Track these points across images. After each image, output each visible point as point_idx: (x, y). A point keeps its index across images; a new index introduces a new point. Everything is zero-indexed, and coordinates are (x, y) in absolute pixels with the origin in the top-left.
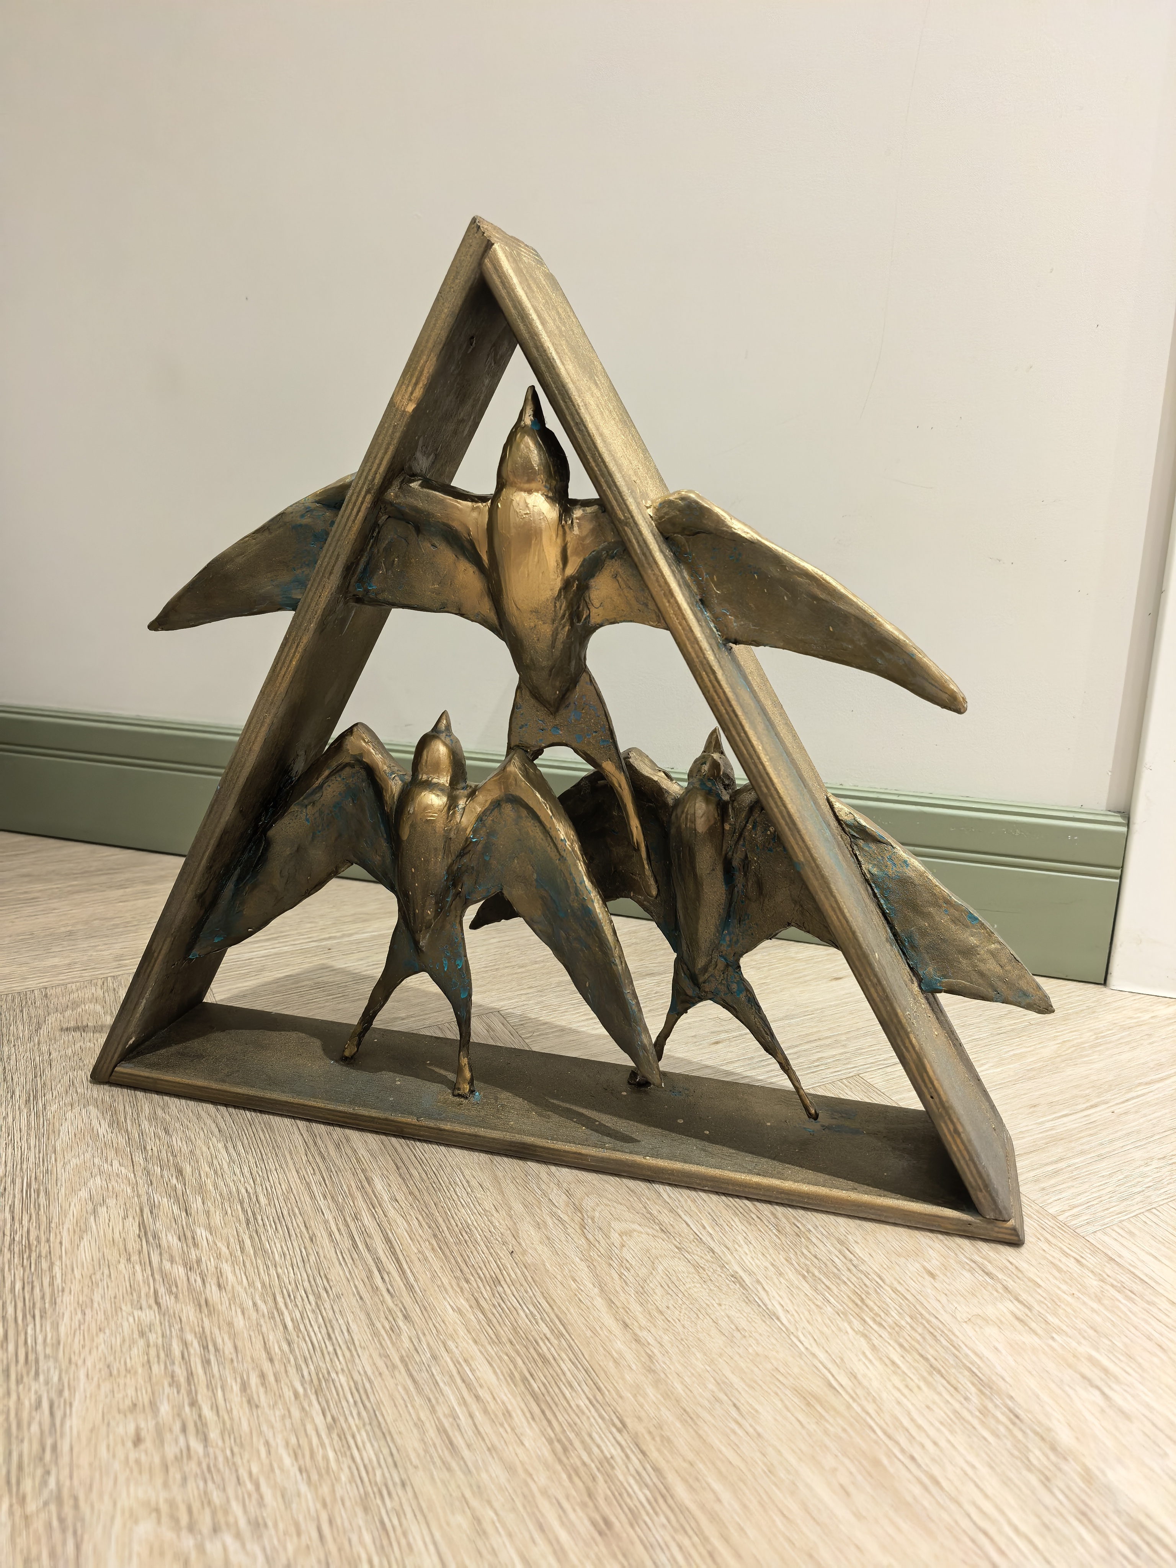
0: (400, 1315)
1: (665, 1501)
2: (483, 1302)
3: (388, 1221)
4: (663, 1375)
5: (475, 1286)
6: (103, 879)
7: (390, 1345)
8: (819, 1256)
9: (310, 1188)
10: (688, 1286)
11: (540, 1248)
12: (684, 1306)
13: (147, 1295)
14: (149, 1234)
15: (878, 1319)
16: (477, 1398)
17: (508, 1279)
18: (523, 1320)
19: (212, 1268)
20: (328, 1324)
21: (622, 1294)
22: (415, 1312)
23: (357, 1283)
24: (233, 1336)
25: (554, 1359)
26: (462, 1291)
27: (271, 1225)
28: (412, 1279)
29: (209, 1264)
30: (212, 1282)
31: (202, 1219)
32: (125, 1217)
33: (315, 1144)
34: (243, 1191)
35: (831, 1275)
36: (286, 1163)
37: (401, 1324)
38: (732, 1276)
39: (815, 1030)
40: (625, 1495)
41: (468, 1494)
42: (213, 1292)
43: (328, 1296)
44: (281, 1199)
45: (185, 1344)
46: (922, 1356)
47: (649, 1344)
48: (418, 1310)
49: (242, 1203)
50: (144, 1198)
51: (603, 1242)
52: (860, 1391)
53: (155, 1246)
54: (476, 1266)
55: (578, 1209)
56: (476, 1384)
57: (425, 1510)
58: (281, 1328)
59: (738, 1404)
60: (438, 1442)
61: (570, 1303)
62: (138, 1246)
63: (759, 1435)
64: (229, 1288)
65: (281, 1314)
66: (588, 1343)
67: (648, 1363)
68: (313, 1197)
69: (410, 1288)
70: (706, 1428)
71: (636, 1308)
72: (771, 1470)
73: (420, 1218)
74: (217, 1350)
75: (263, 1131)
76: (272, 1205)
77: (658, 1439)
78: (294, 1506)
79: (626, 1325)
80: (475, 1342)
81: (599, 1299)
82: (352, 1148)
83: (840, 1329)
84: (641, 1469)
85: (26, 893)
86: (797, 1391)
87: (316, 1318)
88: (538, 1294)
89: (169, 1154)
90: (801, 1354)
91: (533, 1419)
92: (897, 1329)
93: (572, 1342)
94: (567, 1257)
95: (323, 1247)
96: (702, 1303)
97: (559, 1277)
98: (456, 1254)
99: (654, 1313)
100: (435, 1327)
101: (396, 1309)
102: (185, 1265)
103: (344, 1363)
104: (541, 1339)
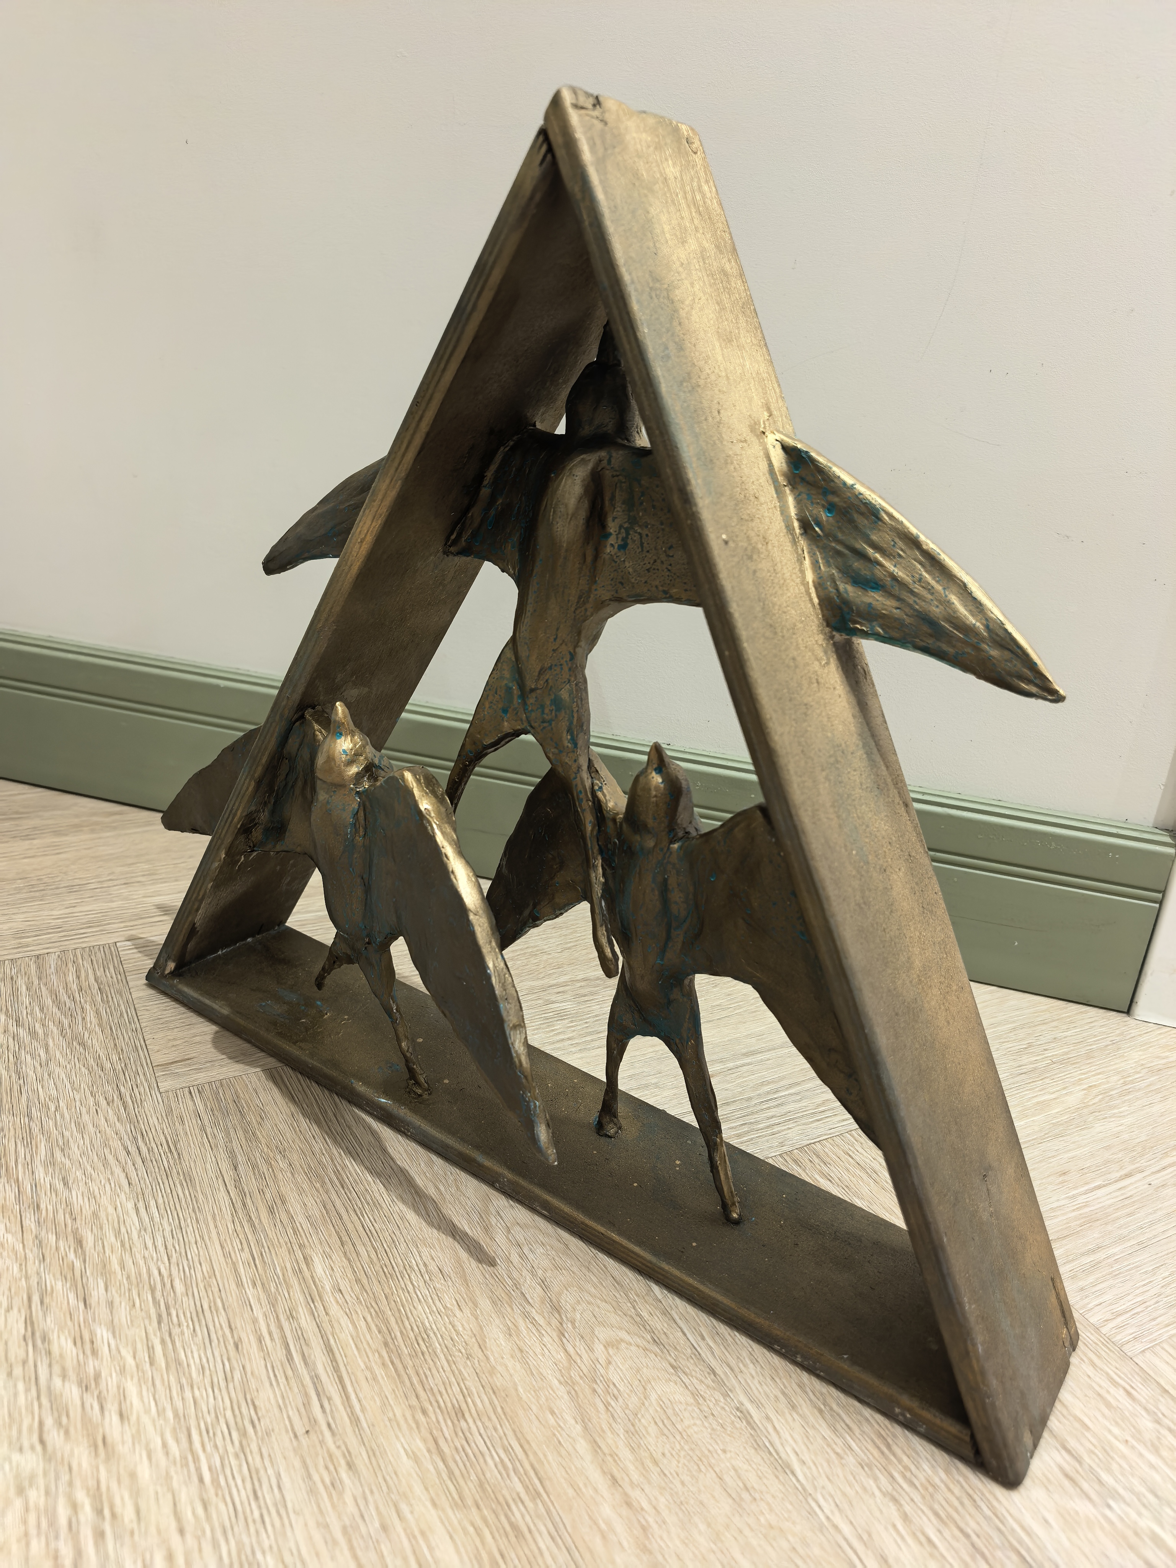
0: (343, 1462)
2: (442, 1442)
3: (330, 1321)
4: (660, 1558)
5: (434, 1420)
7: (329, 1508)
9: (236, 1270)
10: (686, 1423)
11: (511, 1364)
12: (682, 1453)
13: (30, 1429)
14: (38, 1335)
15: (908, 1474)
17: (473, 1411)
18: (492, 1473)
19: (113, 1389)
20: (253, 1474)
21: (609, 1434)
22: (362, 1460)
23: (291, 1413)
24: (136, 1493)
25: (530, 1531)
26: (418, 1427)
27: (188, 1326)
29: (110, 1381)
30: (112, 1408)
31: (103, 1312)
32: (9, 1309)
33: (244, 1205)
34: (156, 1273)
36: (209, 1232)
38: (738, 1409)
42: (112, 1425)
43: (256, 1432)
44: (201, 1286)
45: (75, 1507)
46: (962, 1531)
47: (642, 1509)
48: (364, 1454)
49: (153, 1290)
50: (34, 1281)
51: (585, 1356)
53: (43, 1352)
54: (435, 1390)
55: (556, 1309)
58: (196, 1481)
61: (547, 1446)
62: (21, 1354)
64: (133, 1418)
65: (196, 1460)
66: (570, 1508)
67: (642, 1538)
68: (239, 1284)
71: (625, 1454)
73: (369, 1319)
74: (114, 1515)
75: (182, 1185)
76: (190, 1294)
79: (614, 1481)
80: (434, 1504)
81: (582, 1441)
82: (288, 1212)
83: (865, 1489)
87: (240, 1466)
88: (510, 1434)
89: (67, 1216)
90: (821, 1528)
92: (931, 1489)
93: (550, 1504)
94: (543, 1377)
95: (250, 1359)
96: (704, 1449)
97: (534, 1408)
98: (411, 1372)
99: (648, 1463)
100: (385, 1480)
101: (337, 1453)
102: (80, 1383)
103: (272, 1537)
104: (514, 1500)
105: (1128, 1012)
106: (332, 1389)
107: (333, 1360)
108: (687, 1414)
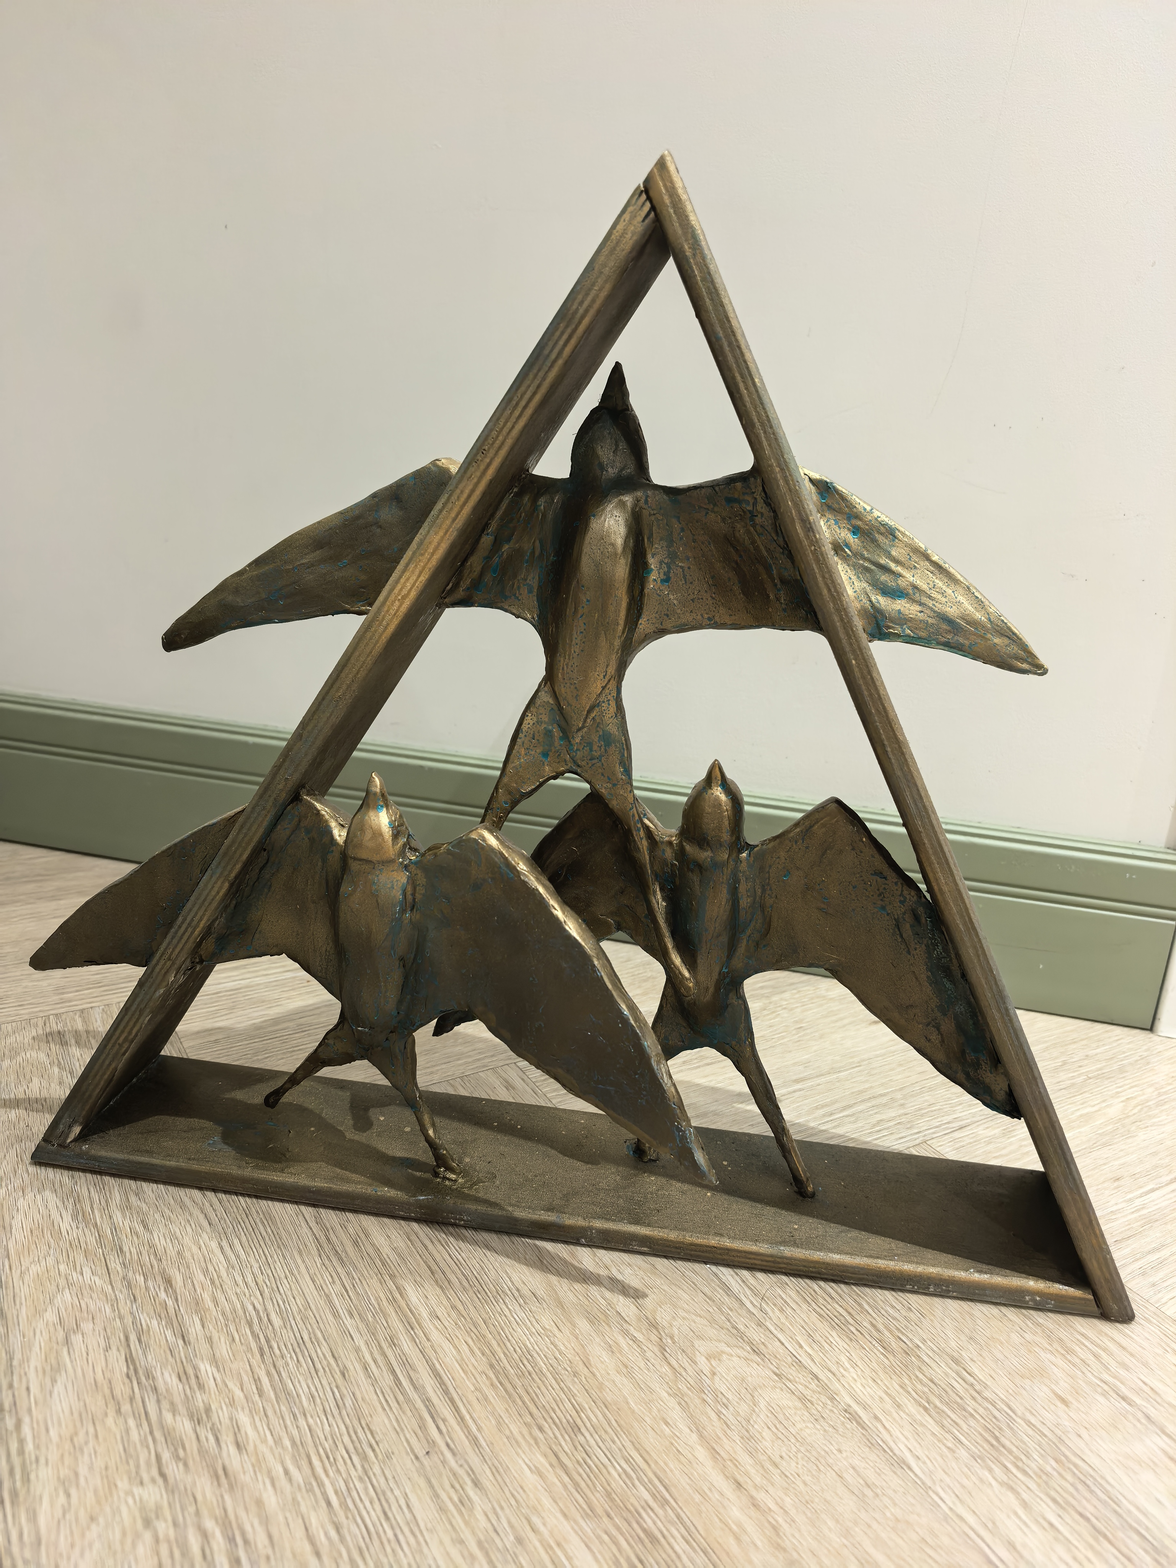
0: (468, 1480)
3: (432, 1347)
4: (795, 1555)
5: (552, 1436)
7: (462, 1524)
8: (936, 1380)
9: (330, 1302)
10: (799, 1426)
11: (618, 1379)
12: (800, 1455)
13: (148, 1463)
14: (141, 1372)
15: (1020, 1464)
17: (588, 1425)
18: (617, 1483)
19: (226, 1421)
20: (380, 1496)
21: (725, 1440)
22: (486, 1476)
23: (408, 1436)
24: (265, 1521)
25: (664, 1537)
26: (537, 1443)
27: (291, 1357)
28: (474, 1428)
29: (222, 1414)
30: (227, 1439)
31: (204, 1347)
32: (107, 1349)
33: (328, 1239)
34: (250, 1308)
35: (955, 1406)
36: (298, 1267)
37: (471, 1493)
38: (846, 1411)
39: (867, 1085)
42: (231, 1456)
43: (376, 1456)
44: (298, 1318)
45: (205, 1535)
46: (1081, 1515)
47: (770, 1509)
49: (250, 1324)
50: (129, 1320)
51: (689, 1368)
53: (149, 1389)
54: (547, 1407)
55: (653, 1325)
58: (324, 1505)
61: (667, 1455)
62: (128, 1391)
64: (251, 1448)
65: (321, 1485)
66: (700, 1512)
67: (775, 1538)
68: (336, 1315)
69: (475, 1442)
71: (745, 1459)
73: (471, 1343)
74: (246, 1542)
75: (263, 1223)
76: (289, 1327)
79: (739, 1485)
80: (565, 1515)
81: (700, 1448)
82: (373, 1245)
83: (981, 1480)
87: (366, 1489)
88: (628, 1444)
89: (152, 1257)
90: (946, 1518)
92: (1044, 1477)
93: (679, 1510)
94: (651, 1391)
95: (358, 1386)
96: (819, 1450)
97: (647, 1419)
98: (521, 1391)
99: (768, 1465)
100: (513, 1495)
101: (461, 1472)
102: (191, 1417)
103: (409, 1555)
104: (643, 1507)
105: (1151, 1029)
106: (445, 1411)
107: (442, 1383)
108: (797, 1418)
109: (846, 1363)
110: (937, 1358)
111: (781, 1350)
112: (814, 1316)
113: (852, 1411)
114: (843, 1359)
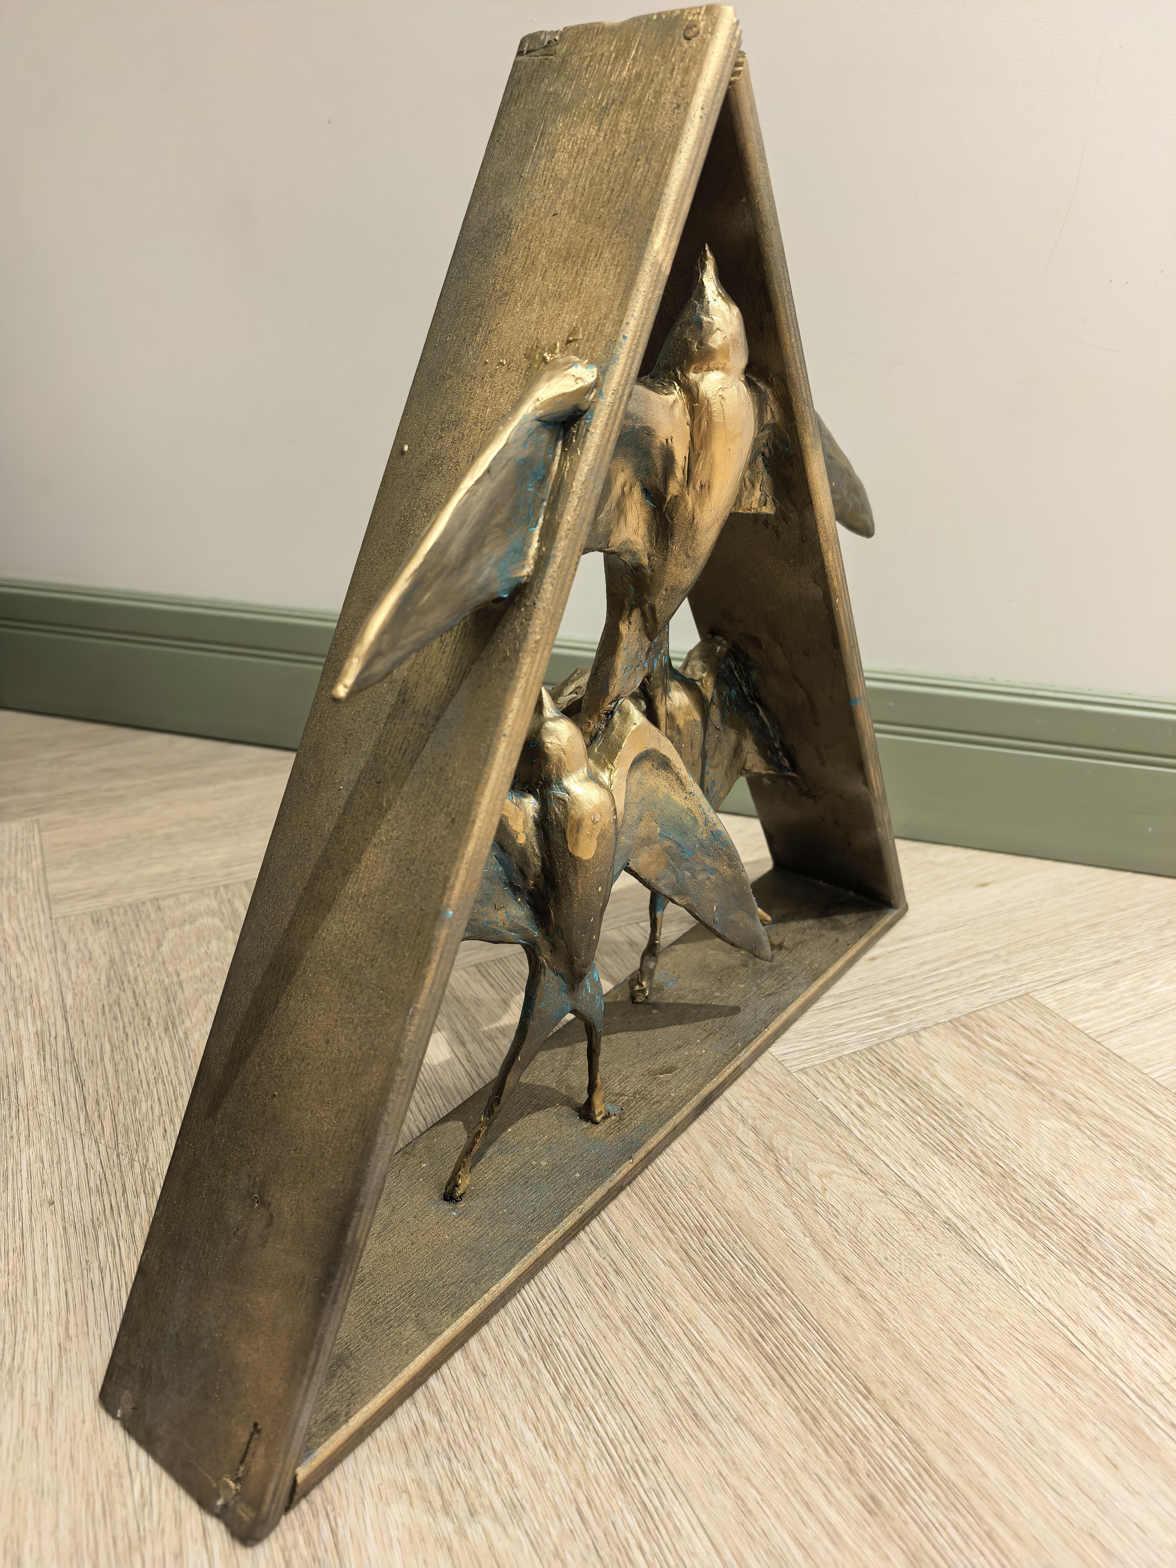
1: (930, 1477)
4: (897, 1335)
5: (682, 1236)
6: (188, 773)
7: (607, 1303)
8: (1029, 1199)
10: (902, 1234)
11: (739, 1192)
12: (902, 1258)
15: (1105, 1269)
16: (711, 1362)
17: (714, 1229)
18: (739, 1275)
21: (835, 1243)
22: (625, 1266)
25: (781, 1318)
26: (669, 1242)
28: (613, 1229)
35: (1047, 1221)
37: (614, 1280)
38: (945, 1223)
39: (972, 943)
40: (887, 1470)
41: (725, 1472)
46: (1159, 1311)
47: (875, 1300)
48: (627, 1263)
51: (802, 1184)
52: (1102, 1350)
54: (677, 1214)
55: (770, 1149)
56: (707, 1348)
57: (684, 1489)
59: (982, 1367)
60: (680, 1412)
61: (784, 1255)
63: (1010, 1401)
66: (813, 1299)
67: (879, 1321)
69: (615, 1240)
70: (954, 1394)
71: (852, 1258)
72: (1031, 1440)
77: (907, 1406)
78: (547, 1486)
79: (847, 1279)
80: (695, 1299)
81: (813, 1250)
83: (1069, 1281)
84: (897, 1441)
85: (110, 790)
86: (1039, 1351)
88: (749, 1245)
90: (1034, 1311)
91: (774, 1386)
92: (1127, 1280)
93: (794, 1298)
94: (769, 1202)
96: (921, 1254)
97: (765, 1225)
98: (653, 1200)
99: (874, 1264)
100: (649, 1282)
101: (605, 1264)
103: (564, 1326)
104: (763, 1295)
108: (901, 1228)
109: (947, 1184)
110: (1032, 1181)
111: (887, 1171)
112: (917, 1144)
113: (950, 1222)
114: (944, 1180)
